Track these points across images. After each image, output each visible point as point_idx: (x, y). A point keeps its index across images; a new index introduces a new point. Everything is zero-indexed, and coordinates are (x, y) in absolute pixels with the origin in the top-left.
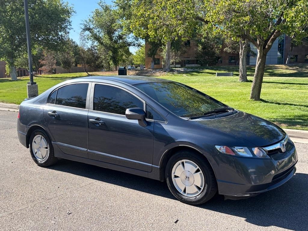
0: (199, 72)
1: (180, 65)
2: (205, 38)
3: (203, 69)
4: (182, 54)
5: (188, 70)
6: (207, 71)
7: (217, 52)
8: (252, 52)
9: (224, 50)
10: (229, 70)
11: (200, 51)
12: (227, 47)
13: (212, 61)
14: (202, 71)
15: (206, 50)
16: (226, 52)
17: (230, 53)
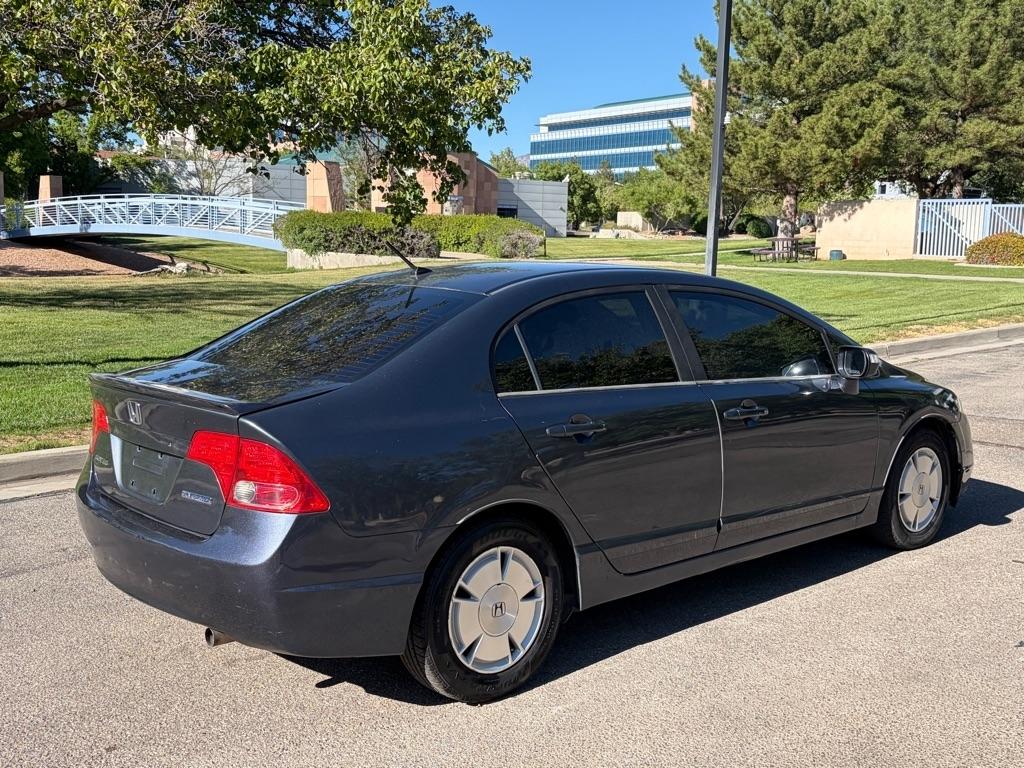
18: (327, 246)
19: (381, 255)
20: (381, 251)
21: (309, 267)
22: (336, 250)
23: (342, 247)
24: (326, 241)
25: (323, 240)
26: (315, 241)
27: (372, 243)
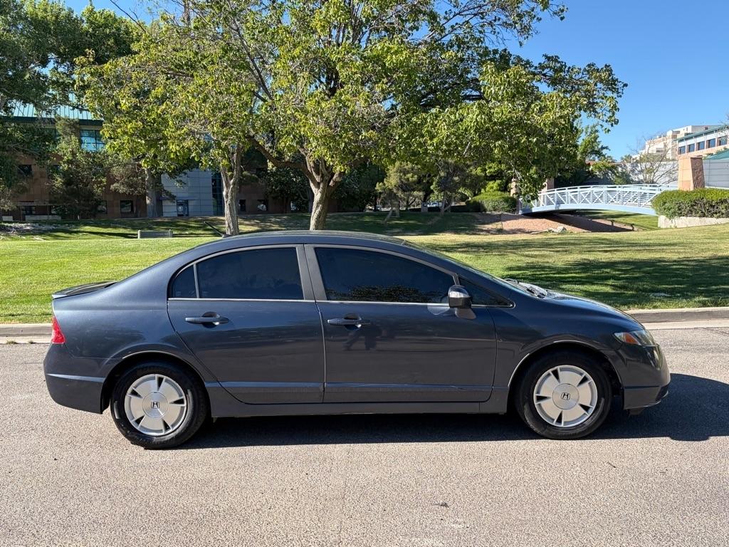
0: (71, 232)
1: (11, 217)
2: (69, 162)
3: (77, 225)
4: (18, 194)
5: (44, 228)
6: (88, 228)
7: (98, 191)
8: (167, 193)
9: (112, 187)
10: (134, 226)
11: (58, 188)
12: (118, 181)
13: (87, 208)
14: (75, 230)
15: (72, 186)
16: (116, 192)
17: (125, 193)
18: (679, 212)
19: (718, 217)
20: (718, 215)
21: (669, 227)
22: (686, 215)
23: (690, 213)
24: (680, 210)
25: (677, 209)
26: (673, 210)
27: (711, 209)
